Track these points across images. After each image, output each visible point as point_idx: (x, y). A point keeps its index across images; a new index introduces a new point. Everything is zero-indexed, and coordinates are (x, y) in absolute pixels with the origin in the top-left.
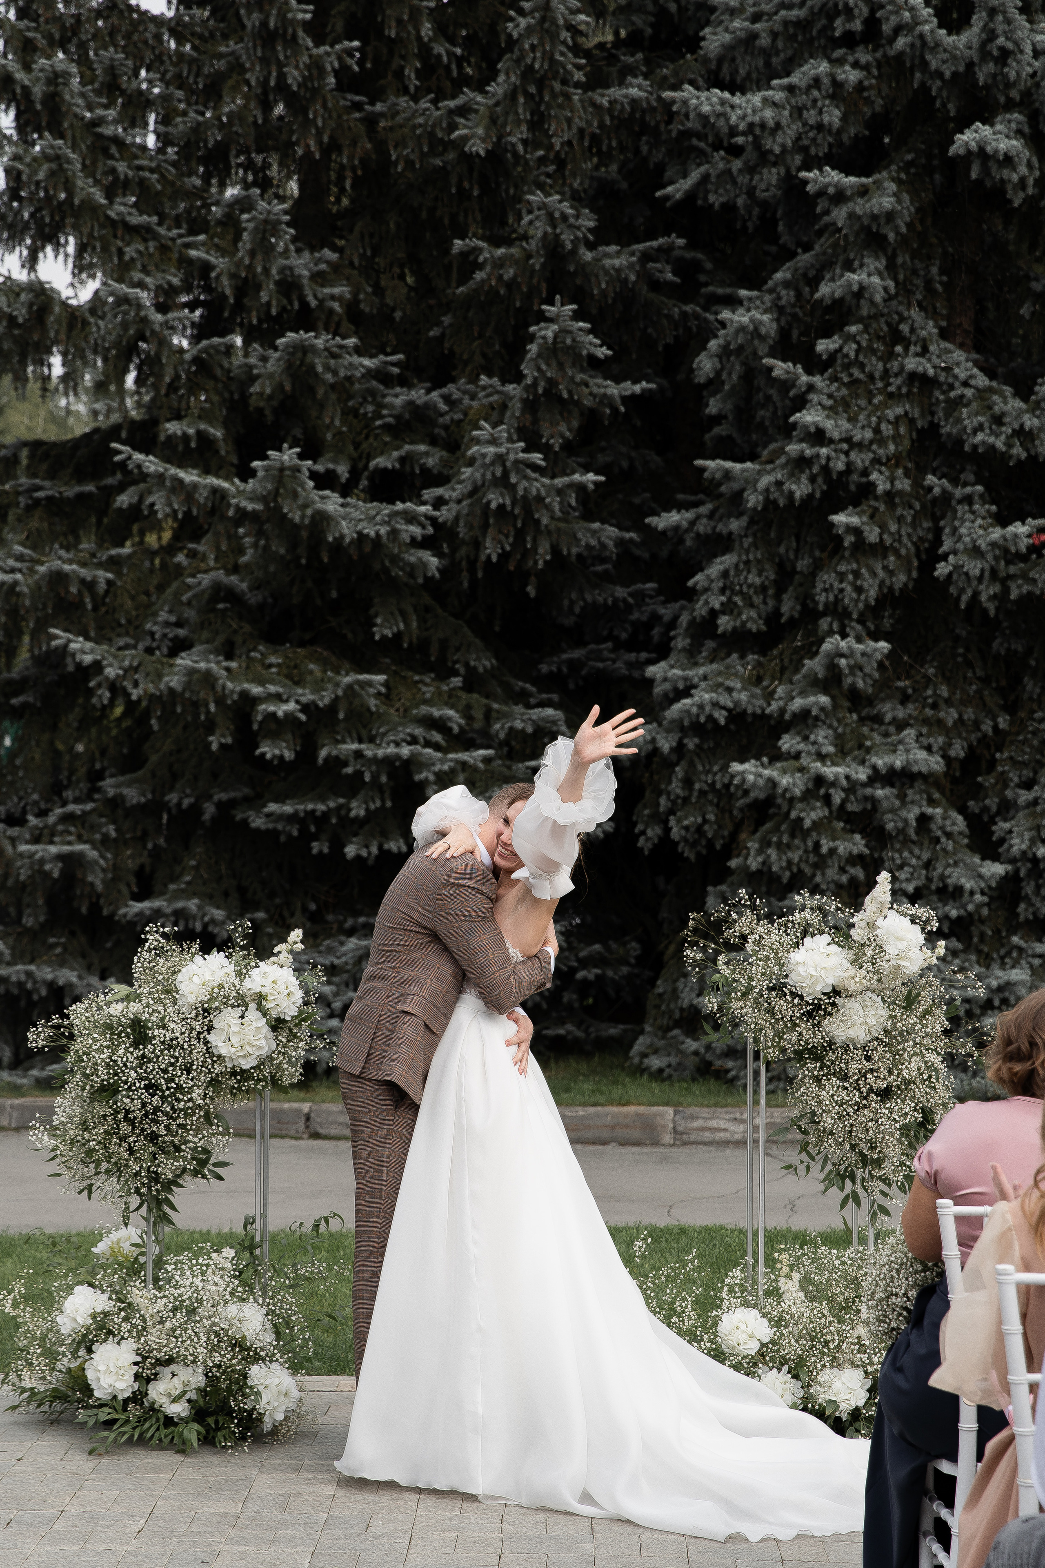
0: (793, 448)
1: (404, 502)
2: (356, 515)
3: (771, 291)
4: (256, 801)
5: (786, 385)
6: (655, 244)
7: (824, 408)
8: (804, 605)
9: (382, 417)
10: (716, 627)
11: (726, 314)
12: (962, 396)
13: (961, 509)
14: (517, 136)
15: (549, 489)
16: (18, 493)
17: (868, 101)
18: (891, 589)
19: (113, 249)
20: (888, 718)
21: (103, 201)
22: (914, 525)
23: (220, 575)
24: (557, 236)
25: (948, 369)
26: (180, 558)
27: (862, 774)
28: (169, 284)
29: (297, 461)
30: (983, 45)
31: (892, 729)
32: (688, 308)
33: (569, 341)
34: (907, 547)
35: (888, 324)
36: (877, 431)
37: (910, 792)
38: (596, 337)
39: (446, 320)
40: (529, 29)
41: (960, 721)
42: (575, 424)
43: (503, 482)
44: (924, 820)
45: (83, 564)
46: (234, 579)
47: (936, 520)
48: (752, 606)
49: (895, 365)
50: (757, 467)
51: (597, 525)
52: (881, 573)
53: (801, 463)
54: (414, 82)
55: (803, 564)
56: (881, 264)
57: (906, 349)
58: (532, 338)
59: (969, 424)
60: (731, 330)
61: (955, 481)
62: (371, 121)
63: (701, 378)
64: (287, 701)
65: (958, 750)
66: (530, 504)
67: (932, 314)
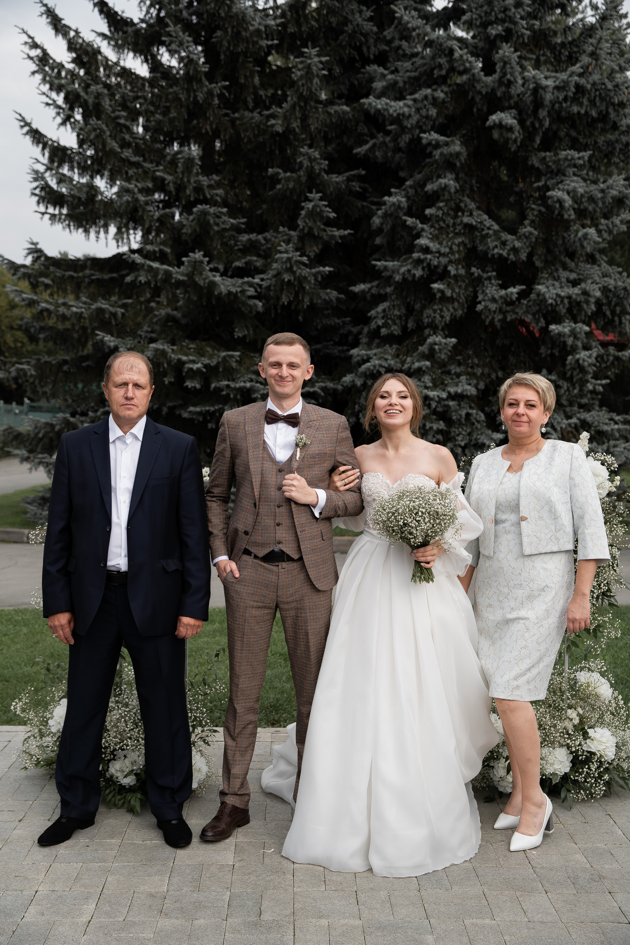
0: (415, 255)
1: (247, 277)
2: (227, 283)
3: (404, 190)
4: (184, 406)
5: (412, 229)
6: (353, 173)
7: (429, 238)
8: (418, 324)
9: (237, 245)
10: (380, 333)
11: (386, 198)
12: (487, 234)
13: (486, 283)
14: (295, 125)
15: (310, 274)
16: (85, 277)
17: (447, 108)
18: (455, 316)
19: (124, 171)
20: (453, 372)
21: (119, 150)
22: (466, 289)
23: (169, 310)
24: (312, 167)
25: (481, 223)
26: (153, 304)
27: (444, 395)
28: (148, 187)
29: (202, 258)
30: (501, 78)
31: (454, 377)
32: (365, 204)
33: (318, 210)
34: (462, 299)
35: (455, 203)
36: (451, 248)
37: (462, 403)
38: (330, 208)
39: (264, 206)
40: (302, 77)
41: (483, 374)
42: (320, 247)
43: (290, 270)
44: (468, 415)
45: (112, 306)
46: (175, 313)
47: (475, 288)
48: (395, 324)
49: (458, 221)
50: (399, 264)
51: (329, 291)
52: (451, 310)
53: (419, 261)
54: (251, 105)
55: (417, 306)
56: (453, 176)
57: (463, 214)
58: (303, 208)
59: (491, 245)
60: (388, 204)
61: (483, 271)
62: (233, 121)
63: (374, 227)
64: (197, 363)
65: (482, 386)
66: (301, 280)
67: (473, 200)
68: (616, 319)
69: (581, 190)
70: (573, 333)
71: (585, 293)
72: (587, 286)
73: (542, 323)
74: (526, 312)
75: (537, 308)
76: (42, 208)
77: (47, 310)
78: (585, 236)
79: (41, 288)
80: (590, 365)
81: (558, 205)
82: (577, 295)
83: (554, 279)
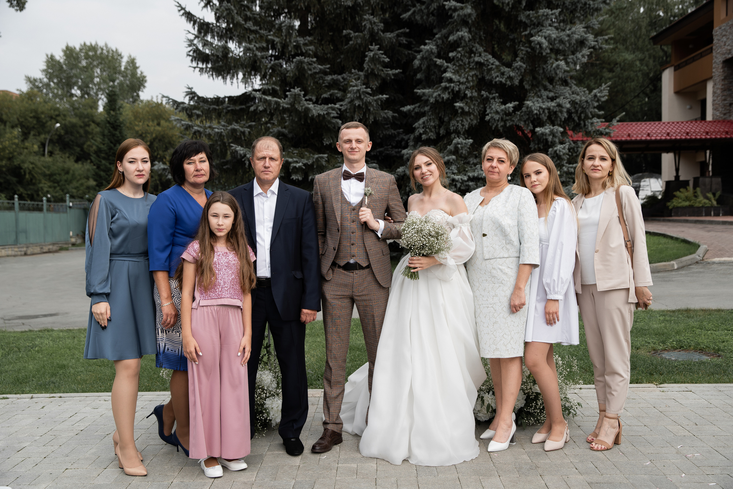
0: (443, 84)
1: (331, 104)
2: (317, 108)
3: (435, 41)
5: (440, 66)
6: (400, 31)
7: (452, 73)
8: (447, 131)
9: (324, 83)
10: (421, 138)
11: (422, 47)
12: (491, 68)
13: (492, 101)
15: (373, 100)
16: (223, 109)
18: (472, 125)
19: (247, 37)
20: (472, 162)
21: (243, 22)
22: (478, 106)
23: (280, 128)
24: (373, 28)
25: (487, 60)
26: (269, 125)
27: (466, 178)
28: (263, 46)
29: (299, 92)
31: (473, 166)
32: (410, 52)
33: (377, 57)
34: (476, 113)
35: (469, 48)
36: (467, 79)
37: (478, 183)
38: (385, 55)
39: (342, 56)
42: (379, 82)
43: (359, 98)
45: (242, 127)
46: (284, 130)
47: (484, 105)
48: (432, 132)
49: (472, 60)
50: (433, 90)
51: (386, 111)
52: (469, 120)
53: (446, 89)
55: (446, 119)
56: (467, 30)
57: (475, 55)
58: (366, 56)
59: (494, 75)
60: (424, 51)
61: (490, 93)
63: (415, 67)
64: (299, 163)
66: (367, 104)
67: (482, 45)
68: (582, 122)
69: (554, 36)
70: (552, 133)
71: (559, 105)
72: (560, 100)
73: (531, 127)
74: (520, 120)
75: (527, 117)
76: (194, 64)
77: (199, 131)
78: (558, 66)
79: (195, 117)
80: (564, 154)
81: (538, 46)
82: (554, 107)
83: (538, 97)
